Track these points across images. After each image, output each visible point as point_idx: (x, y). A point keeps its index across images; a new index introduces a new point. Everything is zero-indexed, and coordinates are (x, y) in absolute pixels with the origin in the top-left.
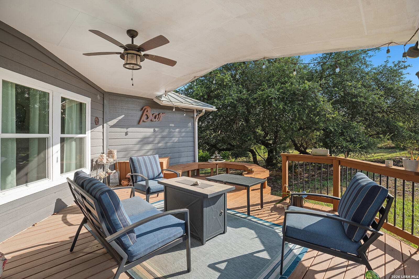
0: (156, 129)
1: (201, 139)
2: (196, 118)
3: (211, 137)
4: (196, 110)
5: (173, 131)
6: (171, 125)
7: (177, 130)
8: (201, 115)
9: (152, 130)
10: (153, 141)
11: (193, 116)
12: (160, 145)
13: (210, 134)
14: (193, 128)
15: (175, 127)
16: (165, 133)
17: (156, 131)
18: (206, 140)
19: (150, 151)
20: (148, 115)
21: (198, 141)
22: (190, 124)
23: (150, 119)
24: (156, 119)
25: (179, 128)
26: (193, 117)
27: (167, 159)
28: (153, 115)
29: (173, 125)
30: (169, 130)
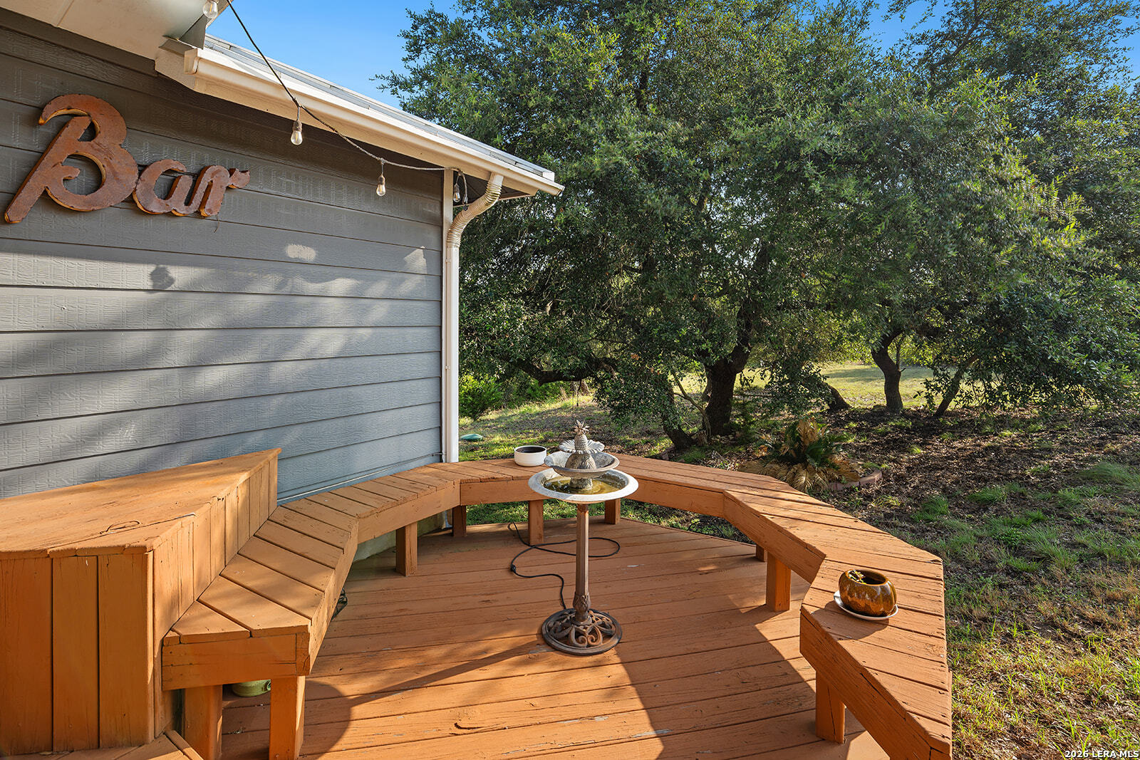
0: (180, 275)
1: (473, 338)
2: (452, 227)
3: (515, 327)
4: (455, 174)
5: (313, 287)
6: (293, 251)
7: (341, 285)
8: (481, 206)
9: (140, 275)
10: (156, 351)
11: (438, 212)
12: (212, 378)
13: (511, 315)
14: (435, 280)
15: (325, 268)
16: (249, 305)
17: (172, 281)
18: (493, 338)
19: (120, 424)
20: (100, 164)
21: (461, 344)
22: (418, 259)
23: (113, 192)
24: (177, 203)
25: (353, 272)
26: (438, 223)
27: (244, 477)
28: (142, 168)
29: (309, 254)
30: (281, 285)
